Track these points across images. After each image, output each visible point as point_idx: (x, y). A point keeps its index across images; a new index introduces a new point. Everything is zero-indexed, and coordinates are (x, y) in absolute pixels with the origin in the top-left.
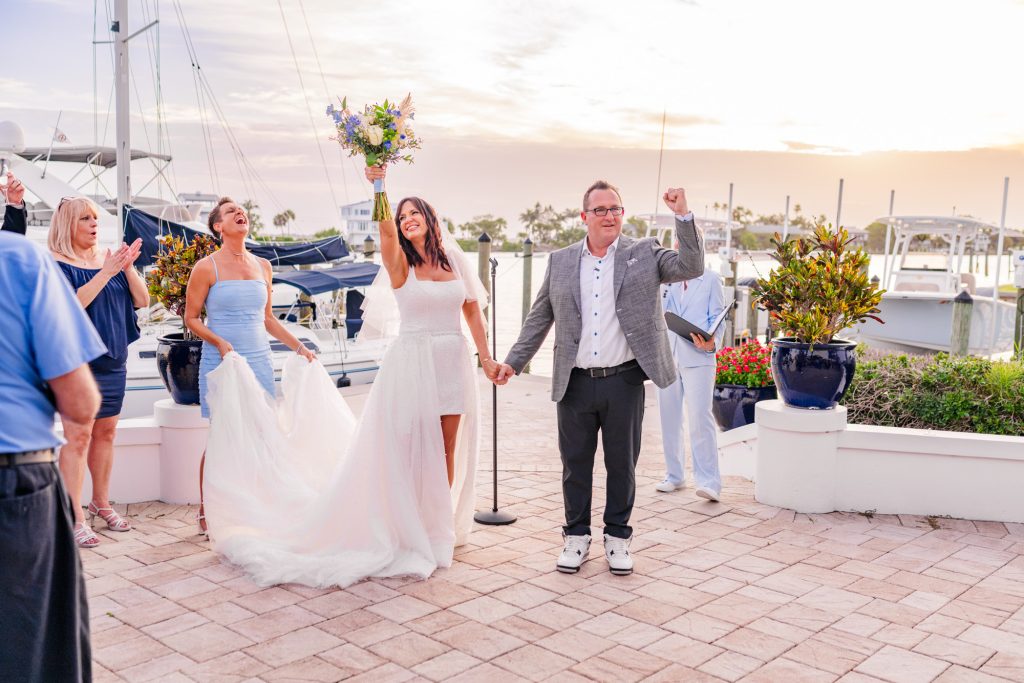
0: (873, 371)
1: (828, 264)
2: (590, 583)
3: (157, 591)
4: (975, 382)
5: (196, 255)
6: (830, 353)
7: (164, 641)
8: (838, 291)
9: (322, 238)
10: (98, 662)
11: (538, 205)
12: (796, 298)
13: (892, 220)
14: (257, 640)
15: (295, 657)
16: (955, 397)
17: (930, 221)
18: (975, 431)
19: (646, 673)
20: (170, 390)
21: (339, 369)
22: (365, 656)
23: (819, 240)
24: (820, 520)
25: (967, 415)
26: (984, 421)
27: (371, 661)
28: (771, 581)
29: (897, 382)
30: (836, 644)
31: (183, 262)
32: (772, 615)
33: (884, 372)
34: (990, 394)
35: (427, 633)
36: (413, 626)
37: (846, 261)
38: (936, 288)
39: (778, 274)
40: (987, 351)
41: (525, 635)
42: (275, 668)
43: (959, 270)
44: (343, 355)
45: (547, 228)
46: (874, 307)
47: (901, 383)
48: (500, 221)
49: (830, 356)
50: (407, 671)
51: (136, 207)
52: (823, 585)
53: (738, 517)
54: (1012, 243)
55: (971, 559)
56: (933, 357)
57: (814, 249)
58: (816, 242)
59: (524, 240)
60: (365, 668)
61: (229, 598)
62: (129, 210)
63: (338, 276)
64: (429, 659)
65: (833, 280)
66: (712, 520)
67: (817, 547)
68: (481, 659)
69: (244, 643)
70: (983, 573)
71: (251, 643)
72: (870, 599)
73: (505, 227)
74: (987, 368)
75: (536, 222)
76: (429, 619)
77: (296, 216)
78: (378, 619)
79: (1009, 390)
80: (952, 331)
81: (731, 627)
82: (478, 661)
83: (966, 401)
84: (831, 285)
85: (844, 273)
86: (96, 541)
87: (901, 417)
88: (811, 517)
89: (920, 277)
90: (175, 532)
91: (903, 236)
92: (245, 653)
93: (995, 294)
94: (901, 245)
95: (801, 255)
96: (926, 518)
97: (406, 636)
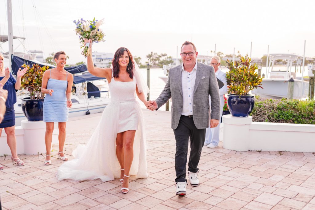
0: (261, 104)
1: (245, 69)
2: (168, 176)
3: (23, 183)
4: (294, 107)
5: (34, 71)
6: (246, 99)
7: (26, 199)
8: (248, 78)
9: (79, 65)
10: (3, 207)
11: (152, 52)
12: (235, 81)
13: (269, 55)
14: (58, 198)
15: (70, 203)
16: (288, 112)
17: (281, 55)
18: (295, 123)
19: (186, 204)
20: (26, 117)
21: (86, 109)
22: (93, 202)
23: (242, 62)
24: (244, 153)
25: (292, 118)
26: (297, 120)
27: (95, 204)
28: (228, 173)
29: (269, 108)
30: (248, 192)
31: (30, 73)
32: (227, 184)
33: (265, 105)
34: (299, 111)
35: (114, 194)
36: (110, 192)
37: (251, 68)
38: (283, 77)
39: (229, 73)
40: (300, 98)
41: (147, 194)
42: (63, 207)
43: (290, 71)
44: (88, 104)
45: (155, 60)
46: (260, 83)
47: (270, 108)
48: (139, 58)
49: (246, 100)
50: (108, 206)
51: (15, 55)
52: (244, 174)
53: (217, 153)
54: (309, 62)
55: (292, 164)
56: (281, 100)
57: (240, 65)
58: (241, 62)
59: (147, 64)
60: (94, 206)
61: (48, 185)
62: (13, 56)
63: (85, 78)
64: (115, 202)
65: (246, 75)
66: (209, 154)
67: (243, 162)
68: (132, 201)
69: (53, 199)
70: (296, 169)
71: (55, 199)
72: (259, 178)
73: (141, 60)
74: (298, 103)
75: (151, 58)
76: (115, 189)
77: (69, 57)
78: (98, 190)
79: (305, 110)
80: (288, 91)
81: (214, 188)
82: (131, 202)
83: (291, 114)
84: (246, 76)
85: (250, 72)
86: (2, 168)
87: (271, 119)
88: (241, 153)
89: (278, 74)
90: (29, 164)
91: (272, 60)
92: (53, 202)
93: (302, 79)
94: (271, 63)
95: (236, 67)
96: (278, 152)
97: (107, 195)
